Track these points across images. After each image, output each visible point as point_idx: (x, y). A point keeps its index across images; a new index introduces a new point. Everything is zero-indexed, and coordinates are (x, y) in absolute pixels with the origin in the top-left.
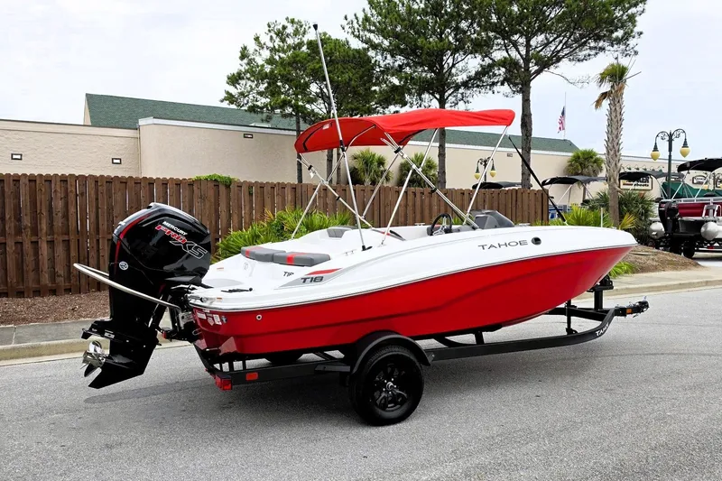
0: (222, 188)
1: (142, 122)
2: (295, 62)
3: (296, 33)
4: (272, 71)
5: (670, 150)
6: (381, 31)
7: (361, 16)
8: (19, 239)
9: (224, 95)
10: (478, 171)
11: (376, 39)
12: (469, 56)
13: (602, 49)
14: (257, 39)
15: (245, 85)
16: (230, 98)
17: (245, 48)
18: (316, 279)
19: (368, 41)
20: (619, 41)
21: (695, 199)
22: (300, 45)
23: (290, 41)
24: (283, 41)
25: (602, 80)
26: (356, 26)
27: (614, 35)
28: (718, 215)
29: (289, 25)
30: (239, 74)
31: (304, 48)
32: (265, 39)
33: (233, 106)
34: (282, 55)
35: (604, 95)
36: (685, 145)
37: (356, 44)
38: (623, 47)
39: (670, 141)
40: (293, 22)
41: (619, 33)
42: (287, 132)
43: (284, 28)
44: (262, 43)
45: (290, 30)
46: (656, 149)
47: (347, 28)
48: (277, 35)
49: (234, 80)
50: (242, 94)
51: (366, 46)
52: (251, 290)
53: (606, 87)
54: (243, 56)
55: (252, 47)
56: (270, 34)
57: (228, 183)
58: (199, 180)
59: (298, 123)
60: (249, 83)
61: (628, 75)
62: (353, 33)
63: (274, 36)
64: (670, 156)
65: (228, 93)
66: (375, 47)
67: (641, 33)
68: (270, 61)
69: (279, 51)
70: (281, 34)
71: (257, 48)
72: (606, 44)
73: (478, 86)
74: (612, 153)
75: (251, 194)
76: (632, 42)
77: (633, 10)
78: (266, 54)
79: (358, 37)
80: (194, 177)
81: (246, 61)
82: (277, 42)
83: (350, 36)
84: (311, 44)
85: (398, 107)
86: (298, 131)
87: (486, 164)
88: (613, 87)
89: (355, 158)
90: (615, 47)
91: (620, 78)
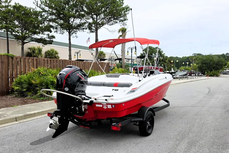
0: (10, 59)
2: (9, 12)
5: (132, 52)
10: (75, 56)
11: (47, 9)
12: (77, 19)
13: (117, 22)
18: (133, 91)
19: (43, 9)
20: (122, 21)
22: (8, 6)
23: (3, 4)
25: (119, 31)
26: (39, 3)
35: (121, 36)
36: (136, 51)
37: (38, 9)
38: (122, 23)
39: (132, 50)
41: (122, 19)
42: (3, 38)
46: (128, 52)
47: (35, 3)
51: (41, 10)
52: (112, 96)
53: (121, 34)
57: (12, 57)
58: (1, 55)
59: (7, 34)
61: (127, 31)
62: (37, 5)
64: (132, 54)
66: (45, 11)
67: (128, 19)
72: (118, 21)
73: (79, 29)
74: (123, 53)
75: (21, 61)
76: (126, 21)
77: (126, 13)
79: (40, 7)
83: (36, 6)
84: (14, 7)
85: (48, 33)
86: (8, 38)
87: (77, 54)
88: (123, 34)
89: (29, 49)
90: (120, 23)
91: (125, 32)
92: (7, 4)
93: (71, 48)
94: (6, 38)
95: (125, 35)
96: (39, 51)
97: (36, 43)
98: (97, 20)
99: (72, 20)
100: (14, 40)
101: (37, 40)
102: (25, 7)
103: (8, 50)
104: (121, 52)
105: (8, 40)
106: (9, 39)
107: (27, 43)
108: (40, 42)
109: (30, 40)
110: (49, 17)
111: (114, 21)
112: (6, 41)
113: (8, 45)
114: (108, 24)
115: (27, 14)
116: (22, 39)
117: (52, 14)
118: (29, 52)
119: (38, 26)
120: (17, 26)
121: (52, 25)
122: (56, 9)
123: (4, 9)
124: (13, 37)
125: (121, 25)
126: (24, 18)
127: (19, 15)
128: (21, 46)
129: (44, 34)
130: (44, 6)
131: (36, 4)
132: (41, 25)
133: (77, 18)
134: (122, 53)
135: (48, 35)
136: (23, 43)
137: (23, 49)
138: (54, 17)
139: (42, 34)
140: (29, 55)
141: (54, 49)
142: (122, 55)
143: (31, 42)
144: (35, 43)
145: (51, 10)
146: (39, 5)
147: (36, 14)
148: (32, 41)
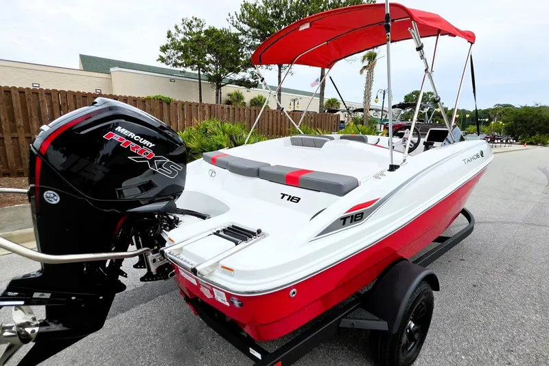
0: (165, 105)
2: (199, 40)
3: (198, 26)
4: (185, 45)
5: (384, 98)
6: (251, 24)
7: (239, 13)
8: (15, 135)
9: (159, 57)
10: (290, 105)
11: (246, 27)
14: (176, 27)
15: (171, 52)
16: (162, 59)
17: (170, 31)
18: (355, 216)
19: (241, 29)
22: (200, 32)
23: (195, 30)
24: (190, 29)
25: (363, 60)
26: (235, 19)
29: (194, 21)
30: (167, 46)
31: (202, 35)
32: (181, 28)
33: (164, 64)
34: (191, 37)
35: (365, 67)
37: (234, 30)
39: (384, 94)
40: (196, 19)
43: (192, 22)
44: (179, 29)
45: (195, 23)
46: (377, 98)
49: (164, 49)
50: (169, 57)
51: (239, 32)
53: (366, 63)
54: (169, 37)
55: (174, 31)
56: (184, 25)
57: (168, 102)
58: (149, 99)
59: (199, 75)
60: (173, 51)
61: (377, 58)
62: (233, 24)
63: (186, 26)
64: (383, 101)
65: (160, 56)
66: (245, 33)
68: (184, 40)
69: (189, 35)
70: (189, 25)
71: (177, 32)
74: (367, 97)
75: (183, 109)
78: (182, 36)
79: (236, 26)
80: (145, 96)
81: (170, 38)
82: (188, 30)
83: (232, 26)
84: (206, 32)
85: (253, 69)
86: (200, 79)
87: (294, 102)
88: (369, 63)
89: (229, 95)
91: (374, 59)
95: (374, 64)
96: (238, 97)
97: (237, 86)
100: (207, 82)
101: (237, 82)
103: (201, 97)
105: (200, 83)
106: (202, 81)
107: (223, 85)
108: (241, 85)
109: (227, 82)
112: (198, 84)
113: (200, 89)
116: (217, 81)
117: (254, 37)
118: (228, 100)
122: (258, 27)
123: (194, 36)
127: (211, 43)
128: (215, 91)
129: (246, 72)
130: (241, 24)
131: (231, 22)
135: (252, 73)
136: (219, 87)
137: (217, 94)
139: (244, 71)
141: (262, 95)
143: (229, 85)
144: (234, 86)
146: (235, 24)
147: (235, 39)
148: (230, 83)
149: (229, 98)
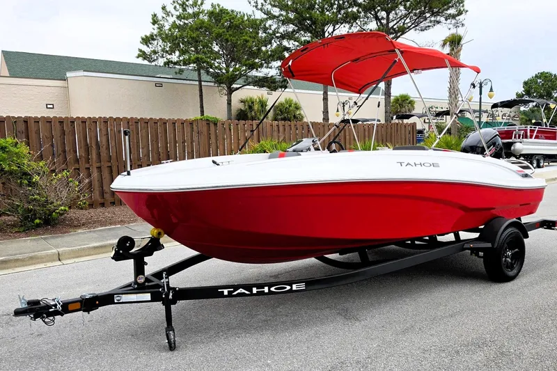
0: (212, 126)
1: (69, 74)
2: (200, 26)
5: (481, 94)
9: (138, 53)
10: (338, 111)
11: (276, 11)
12: (342, 26)
13: (439, 22)
14: (164, 8)
15: (157, 44)
16: (143, 55)
17: (155, 15)
19: (268, 13)
20: (454, 17)
21: (501, 127)
22: (199, 14)
23: (190, 11)
24: (184, 10)
25: (444, 45)
26: (260, 1)
27: (449, 12)
28: (523, 138)
30: (152, 36)
32: (170, 8)
33: (146, 62)
34: (186, 22)
36: (491, 90)
37: (259, 15)
38: (454, 21)
39: (481, 88)
41: (452, 11)
42: (191, 82)
44: (168, 11)
47: (253, 3)
48: (180, 5)
49: (147, 40)
50: (153, 52)
51: (265, 16)
53: (448, 49)
54: (154, 22)
55: (160, 14)
56: (175, 4)
57: (215, 122)
59: (199, 74)
60: (160, 43)
61: (462, 42)
62: (256, 7)
63: (178, 7)
64: (481, 98)
65: (140, 51)
66: (273, 17)
67: (467, 11)
68: (174, 25)
69: (184, 19)
71: (164, 16)
72: (442, 19)
74: (453, 96)
75: (230, 130)
76: (461, 17)
78: (171, 20)
79: (261, 10)
81: (156, 26)
82: (181, 11)
83: (254, 9)
84: (211, 14)
86: (200, 81)
87: (344, 106)
88: (452, 50)
89: (242, 102)
90: (449, 21)
91: (458, 44)
92: (196, 9)
93: (329, 93)
94: (197, 83)
95: (459, 51)
96: (262, 106)
97: (256, 88)
98: (388, 23)
99: (331, 29)
100: (212, 84)
101: (256, 81)
102: (232, 11)
103: (202, 107)
104: (448, 94)
105: (201, 86)
106: (203, 83)
107: (237, 89)
108: (262, 86)
109: (244, 84)
110: (282, 30)
111: (433, 19)
112: (198, 88)
113: (201, 96)
114: (417, 28)
115: (237, 27)
116: (227, 82)
117: (286, 21)
118: (241, 110)
119: (259, 50)
120: (217, 56)
121: (288, 46)
122: (295, 10)
123: (191, 20)
124: (209, 78)
125: (451, 26)
126: (230, 35)
127: (221, 31)
128: (226, 97)
129: (271, 68)
130: (269, 7)
131: (255, 4)
132: (264, 49)
133: (342, 24)
134: (450, 96)
136: (231, 91)
137: (229, 103)
138: (291, 28)
139: (267, 67)
140: (242, 115)
141: (291, 98)
142: (451, 104)
143: (245, 87)
144: (252, 87)
145: (284, 13)
146: (259, 7)
147: (256, 25)
148: (248, 85)
149: (242, 106)
